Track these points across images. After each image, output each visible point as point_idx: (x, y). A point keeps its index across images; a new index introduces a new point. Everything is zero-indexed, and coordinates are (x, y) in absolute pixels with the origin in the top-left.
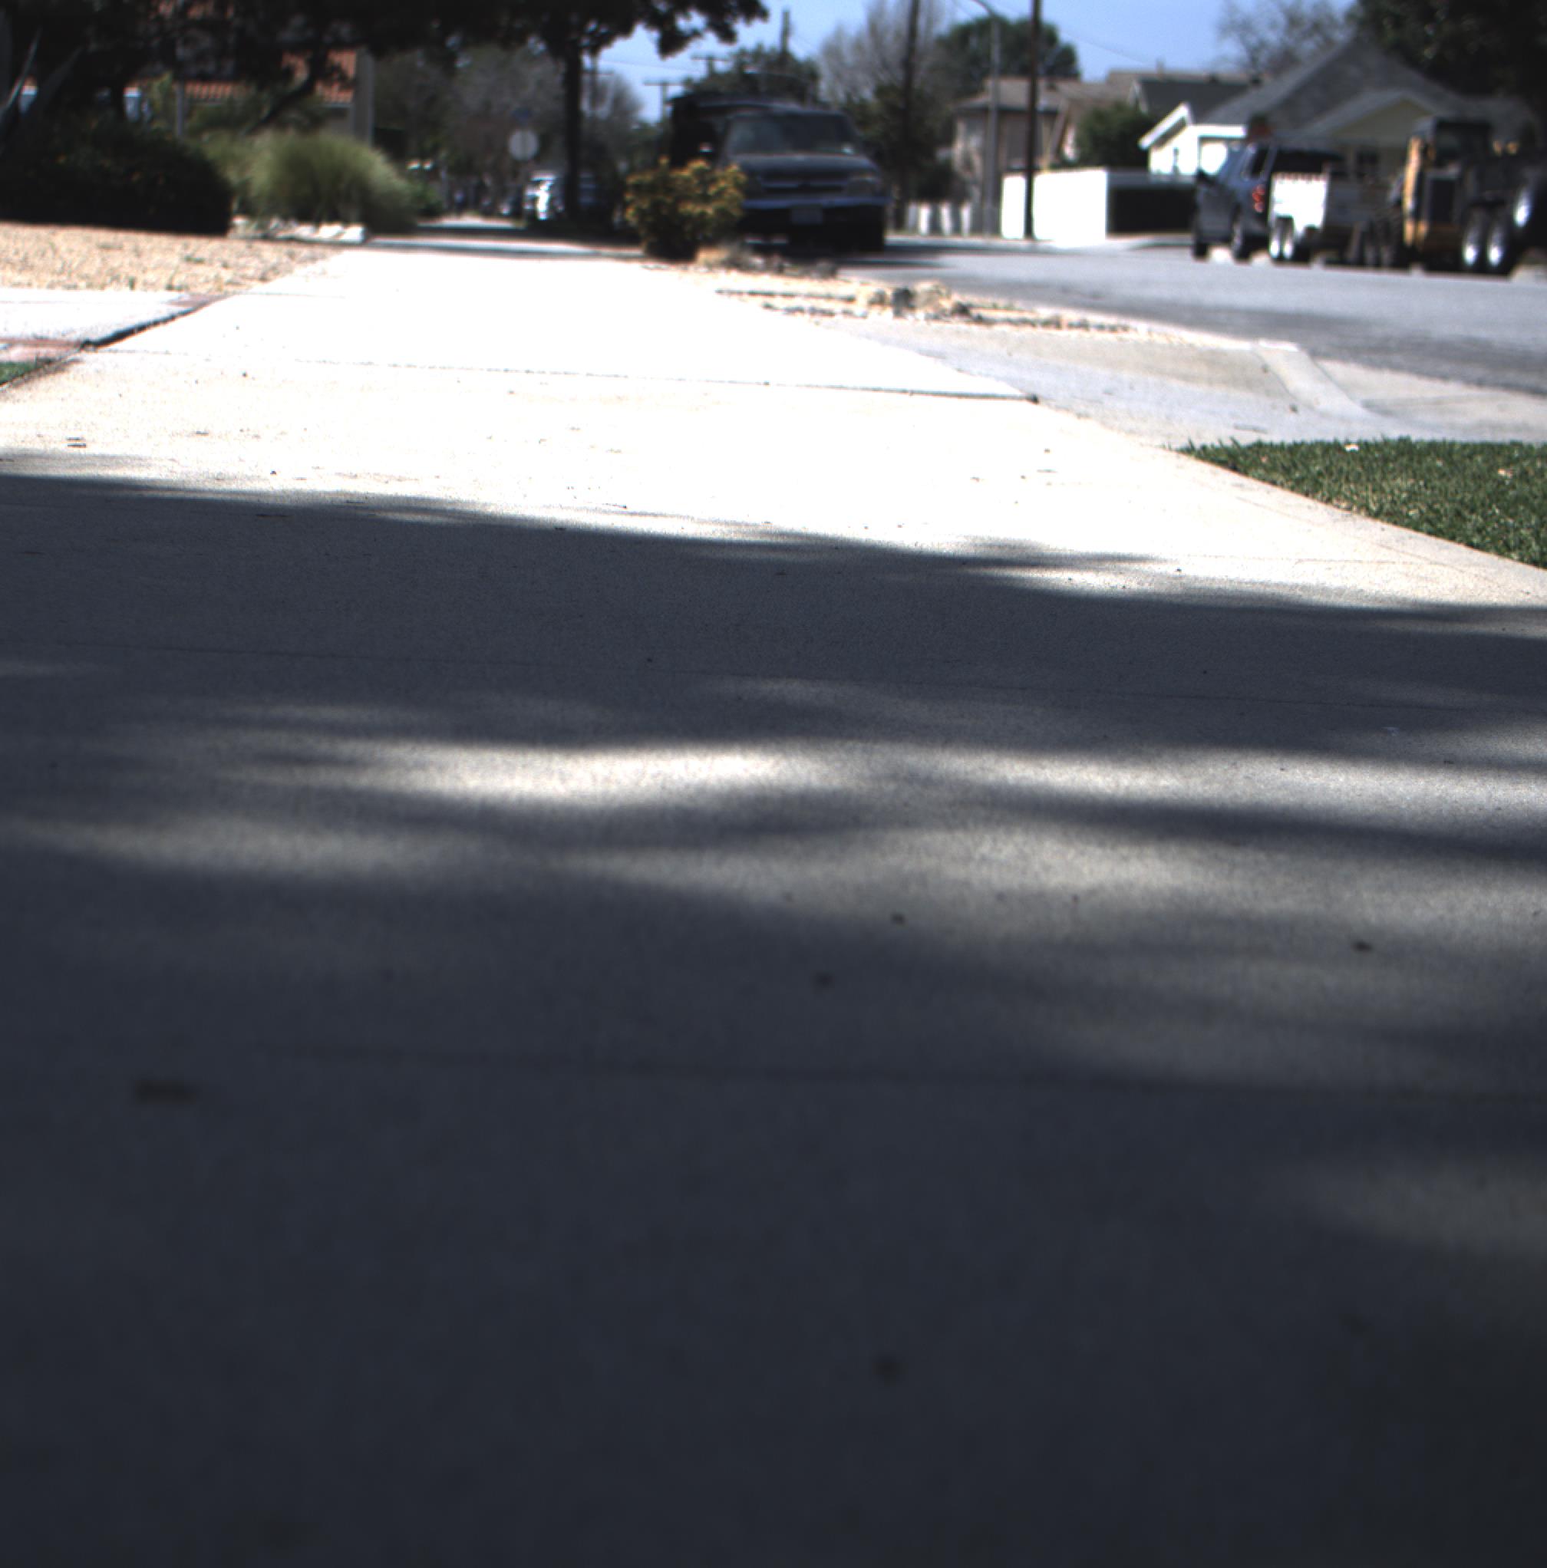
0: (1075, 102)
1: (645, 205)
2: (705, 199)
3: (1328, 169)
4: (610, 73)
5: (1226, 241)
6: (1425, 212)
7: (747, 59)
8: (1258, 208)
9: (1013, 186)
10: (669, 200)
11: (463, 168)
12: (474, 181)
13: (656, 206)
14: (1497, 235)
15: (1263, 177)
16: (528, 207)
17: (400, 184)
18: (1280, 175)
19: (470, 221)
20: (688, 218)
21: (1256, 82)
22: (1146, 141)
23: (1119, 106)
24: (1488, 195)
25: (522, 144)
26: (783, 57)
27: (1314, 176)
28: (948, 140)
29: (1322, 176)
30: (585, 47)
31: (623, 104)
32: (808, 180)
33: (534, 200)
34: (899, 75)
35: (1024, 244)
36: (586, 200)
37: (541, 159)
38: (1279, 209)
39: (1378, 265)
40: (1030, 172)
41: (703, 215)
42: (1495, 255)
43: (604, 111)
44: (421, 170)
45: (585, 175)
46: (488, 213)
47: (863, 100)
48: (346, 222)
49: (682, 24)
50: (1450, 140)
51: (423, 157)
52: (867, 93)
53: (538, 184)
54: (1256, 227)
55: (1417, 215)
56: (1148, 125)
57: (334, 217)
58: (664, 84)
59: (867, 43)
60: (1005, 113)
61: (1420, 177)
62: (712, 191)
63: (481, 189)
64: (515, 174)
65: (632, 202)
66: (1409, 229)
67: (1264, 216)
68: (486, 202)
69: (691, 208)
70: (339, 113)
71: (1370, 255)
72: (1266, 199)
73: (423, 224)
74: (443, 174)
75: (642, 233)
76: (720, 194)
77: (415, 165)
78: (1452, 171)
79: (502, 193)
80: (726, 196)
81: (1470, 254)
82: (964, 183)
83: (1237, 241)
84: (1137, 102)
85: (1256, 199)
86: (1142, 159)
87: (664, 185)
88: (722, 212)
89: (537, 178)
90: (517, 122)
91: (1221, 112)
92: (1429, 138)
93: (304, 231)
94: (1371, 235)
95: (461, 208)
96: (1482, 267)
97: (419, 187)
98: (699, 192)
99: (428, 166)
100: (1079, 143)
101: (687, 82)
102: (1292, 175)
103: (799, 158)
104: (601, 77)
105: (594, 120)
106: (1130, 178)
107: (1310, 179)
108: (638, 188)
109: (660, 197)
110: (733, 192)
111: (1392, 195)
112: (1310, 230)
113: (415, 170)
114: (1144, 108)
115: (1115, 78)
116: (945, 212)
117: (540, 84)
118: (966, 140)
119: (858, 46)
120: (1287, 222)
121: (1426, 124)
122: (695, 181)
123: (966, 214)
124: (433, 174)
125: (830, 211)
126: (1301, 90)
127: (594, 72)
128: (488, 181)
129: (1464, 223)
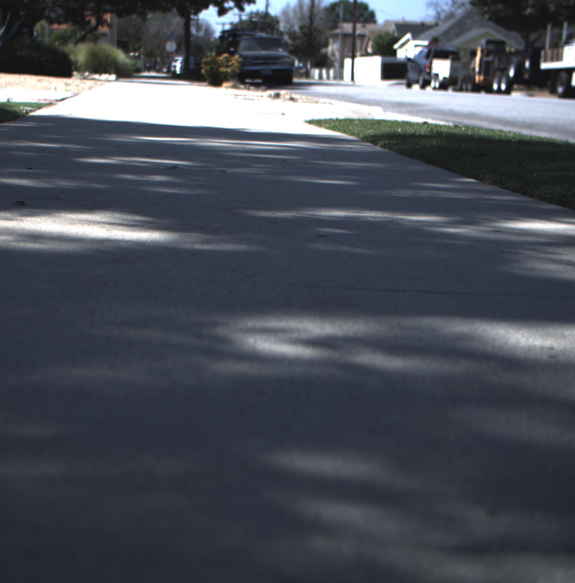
0: (372, 32)
1: (208, 68)
2: (228, 66)
3: (451, 57)
4: (204, 20)
5: (417, 82)
6: (482, 72)
7: (253, 16)
8: (428, 70)
9: (348, 62)
10: (216, 67)
11: (149, 55)
12: (153, 60)
13: (212, 69)
14: (504, 80)
15: (429, 60)
16: (173, 69)
17: (128, 61)
18: (435, 59)
19: (153, 74)
20: (222, 73)
21: (436, 25)
22: (396, 46)
23: (387, 34)
24: (502, 66)
25: (171, 46)
26: (266, 15)
27: (446, 59)
28: (326, 45)
29: (449, 59)
30: (192, 13)
31: (208, 31)
32: (266, 60)
33: (175, 67)
34: (308, 21)
35: (351, 83)
36: (192, 66)
37: (178, 52)
38: (434, 71)
39: (467, 90)
40: (353, 57)
41: (226, 72)
42: (503, 87)
43: (201, 34)
44: (134, 56)
45: (192, 58)
46: (158, 71)
47: (295, 31)
48: (110, 73)
49: (226, 5)
50: (492, 47)
51: (135, 51)
52: (296, 28)
53: (176, 61)
54: (427, 77)
55: (480, 73)
56: (396, 40)
57: (106, 72)
58: (223, 24)
59: (298, 10)
60: (345, 36)
61: (481, 60)
62: (230, 64)
63: (156, 63)
64: (168, 57)
65: (204, 67)
66: (477, 78)
67: (429, 73)
68: (158, 67)
69: (223, 69)
70: (105, 35)
71: (464, 87)
72: (430, 68)
73: (135, 75)
74: (142, 57)
75: (207, 77)
76: (232, 65)
77: (132, 54)
78: (490, 58)
79: (164, 64)
80: (234, 66)
81: (495, 87)
82: (332, 61)
83: (421, 82)
84: (394, 32)
85: (427, 67)
86: (394, 53)
87: (214, 62)
88: (233, 71)
89: (176, 59)
90: (169, 38)
91: (422, 36)
92: (484, 46)
93: (96, 76)
94: (464, 80)
95: (149, 69)
96: (499, 91)
97: (134, 62)
98: (225, 64)
99: (137, 54)
100: (373, 47)
101: (232, 24)
102: (439, 59)
103: (264, 53)
104: (200, 22)
105: (197, 37)
106: (389, 60)
107: (445, 60)
108: (206, 63)
109: (213, 66)
110: (236, 64)
111: (472, 66)
112: (445, 78)
113: (132, 56)
114: (396, 34)
115: (387, 23)
116: (324, 72)
117: (178, 25)
118: (333, 46)
119: (295, 11)
120: (437, 75)
121: (483, 42)
122: (224, 61)
123: (331, 72)
124: (139, 57)
125: (274, 71)
126: (450, 29)
127: (198, 20)
128: (158, 60)
129: (494, 75)
